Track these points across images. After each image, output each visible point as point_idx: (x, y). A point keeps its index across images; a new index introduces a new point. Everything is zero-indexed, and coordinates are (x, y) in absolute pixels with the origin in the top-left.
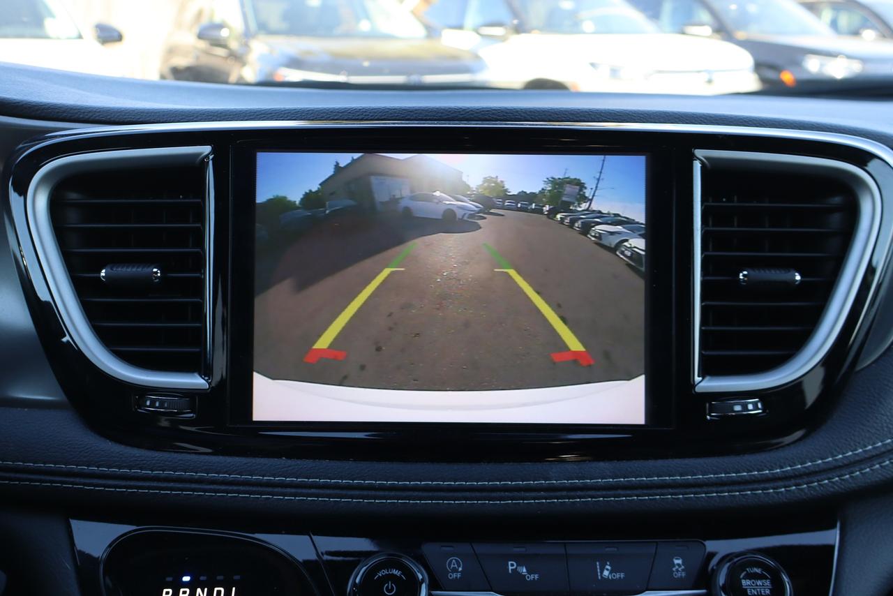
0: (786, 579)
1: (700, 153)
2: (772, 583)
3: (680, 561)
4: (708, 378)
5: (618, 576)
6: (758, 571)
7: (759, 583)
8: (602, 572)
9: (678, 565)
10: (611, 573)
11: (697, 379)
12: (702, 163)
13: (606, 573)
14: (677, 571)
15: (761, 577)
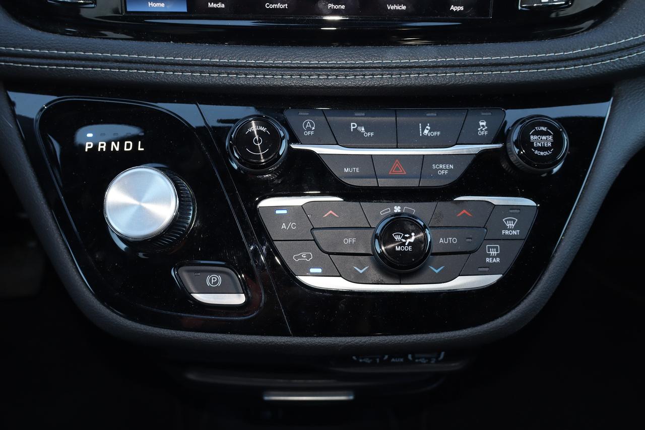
0: (565, 137)
2: (553, 139)
5: (435, 134)
6: (544, 129)
7: (544, 138)
8: (423, 131)
9: (483, 126)
10: (430, 131)
13: (426, 132)
14: (482, 130)
15: (545, 134)
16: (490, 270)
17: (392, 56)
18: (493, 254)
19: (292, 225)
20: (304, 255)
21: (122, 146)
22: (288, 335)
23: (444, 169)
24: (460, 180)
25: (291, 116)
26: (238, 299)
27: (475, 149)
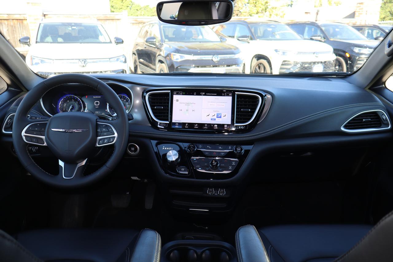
1: (236, 93)
14: (230, 148)
15: (239, 148)
16: (230, 170)
17: (215, 136)
18: (230, 168)
19: (196, 161)
20: (198, 166)
21: (171, 149)
22: (194, 179)
23: (223, 154)
24: (225, 155)
25: (197, 144)
26: (187, 173)
27: (228, 151)
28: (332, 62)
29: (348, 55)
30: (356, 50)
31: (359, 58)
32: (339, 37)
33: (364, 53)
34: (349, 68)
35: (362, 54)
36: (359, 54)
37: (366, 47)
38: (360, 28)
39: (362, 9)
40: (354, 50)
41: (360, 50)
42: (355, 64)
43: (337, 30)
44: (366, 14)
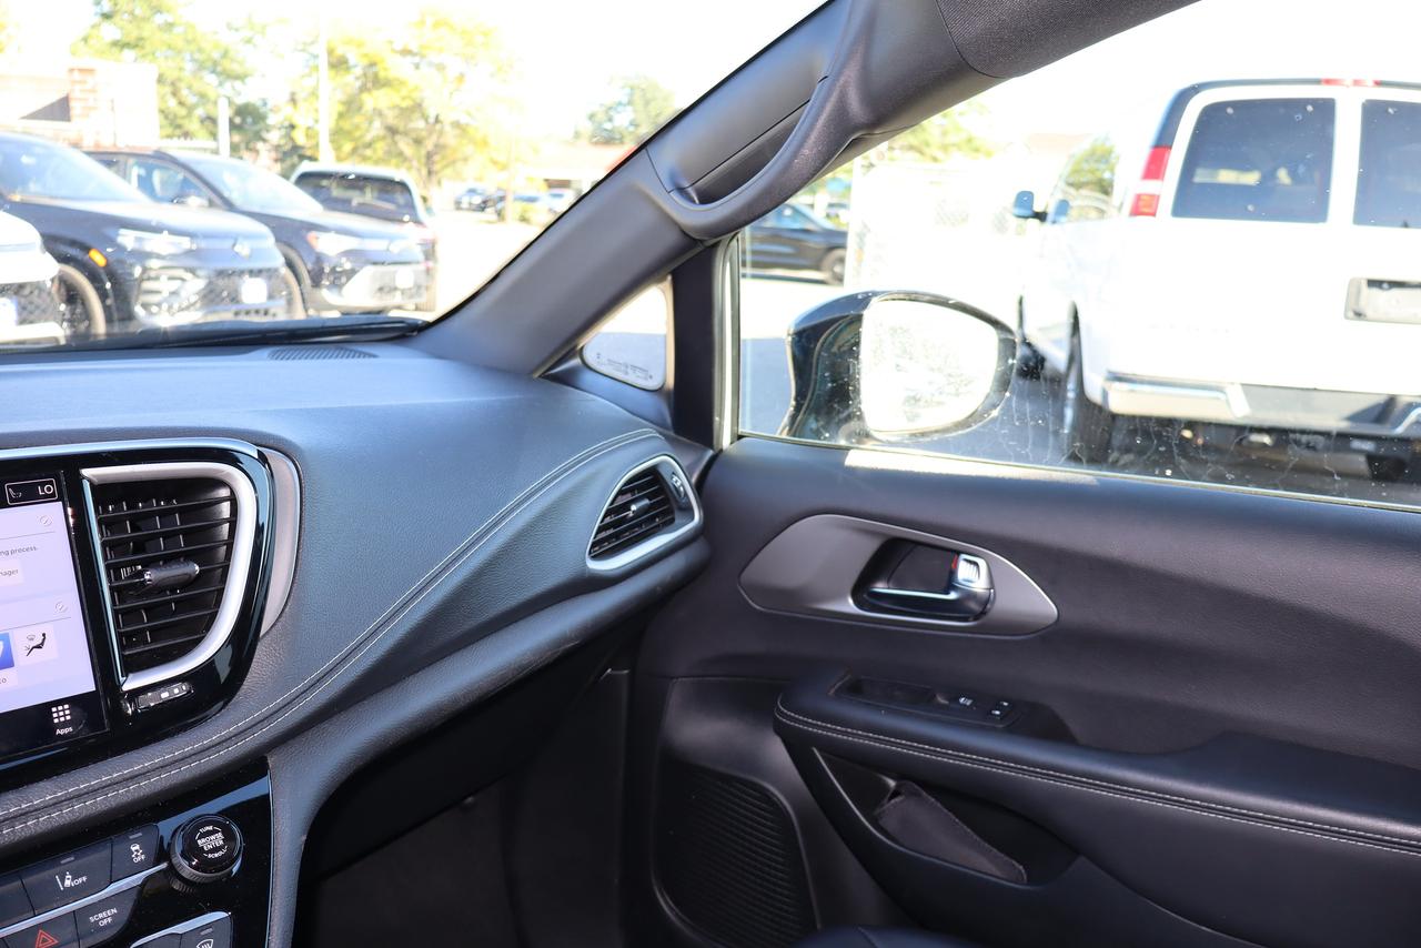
0: (235, 828)
1: (86, 472)
2: (223, 834)
3: (137, 847)
4: (131, 676)
5: (80, 881)
6: (210, 828)
7: (213, 837)
8: (63, 883)
9: (137, 851)
10: (73, 880)
11: (122, 679)
12: (89, 480)
13: (68, 883)
14: (137, 856)
15: (213, 832)
23: (106, 918)
24: (130, 922)
27: (136, 880)
28: (49, 284)
29: (98, 258)
30: (127, 239)
31: (145, 270)
32: (33, 187)
33: (156, 250)
34: (114, 308)
35: (149, 255)
36: (142, 256)
37: (157, 229)
38: (109, 159)
39: (93, 91)
40: (120, 240)
41: (139, 239)
42: (135, 292)
43: (25, 160)
44: (113, 109)
